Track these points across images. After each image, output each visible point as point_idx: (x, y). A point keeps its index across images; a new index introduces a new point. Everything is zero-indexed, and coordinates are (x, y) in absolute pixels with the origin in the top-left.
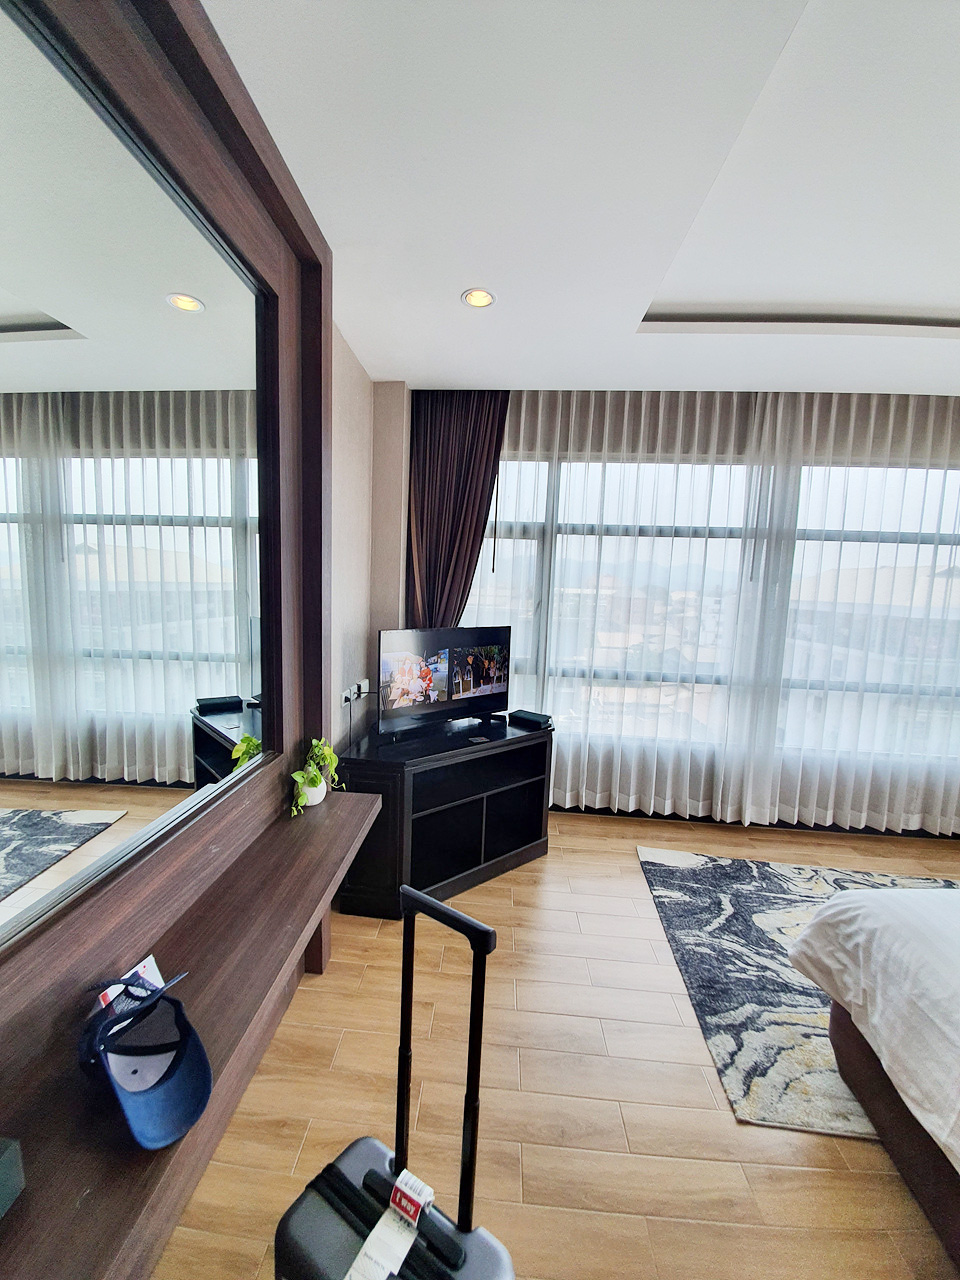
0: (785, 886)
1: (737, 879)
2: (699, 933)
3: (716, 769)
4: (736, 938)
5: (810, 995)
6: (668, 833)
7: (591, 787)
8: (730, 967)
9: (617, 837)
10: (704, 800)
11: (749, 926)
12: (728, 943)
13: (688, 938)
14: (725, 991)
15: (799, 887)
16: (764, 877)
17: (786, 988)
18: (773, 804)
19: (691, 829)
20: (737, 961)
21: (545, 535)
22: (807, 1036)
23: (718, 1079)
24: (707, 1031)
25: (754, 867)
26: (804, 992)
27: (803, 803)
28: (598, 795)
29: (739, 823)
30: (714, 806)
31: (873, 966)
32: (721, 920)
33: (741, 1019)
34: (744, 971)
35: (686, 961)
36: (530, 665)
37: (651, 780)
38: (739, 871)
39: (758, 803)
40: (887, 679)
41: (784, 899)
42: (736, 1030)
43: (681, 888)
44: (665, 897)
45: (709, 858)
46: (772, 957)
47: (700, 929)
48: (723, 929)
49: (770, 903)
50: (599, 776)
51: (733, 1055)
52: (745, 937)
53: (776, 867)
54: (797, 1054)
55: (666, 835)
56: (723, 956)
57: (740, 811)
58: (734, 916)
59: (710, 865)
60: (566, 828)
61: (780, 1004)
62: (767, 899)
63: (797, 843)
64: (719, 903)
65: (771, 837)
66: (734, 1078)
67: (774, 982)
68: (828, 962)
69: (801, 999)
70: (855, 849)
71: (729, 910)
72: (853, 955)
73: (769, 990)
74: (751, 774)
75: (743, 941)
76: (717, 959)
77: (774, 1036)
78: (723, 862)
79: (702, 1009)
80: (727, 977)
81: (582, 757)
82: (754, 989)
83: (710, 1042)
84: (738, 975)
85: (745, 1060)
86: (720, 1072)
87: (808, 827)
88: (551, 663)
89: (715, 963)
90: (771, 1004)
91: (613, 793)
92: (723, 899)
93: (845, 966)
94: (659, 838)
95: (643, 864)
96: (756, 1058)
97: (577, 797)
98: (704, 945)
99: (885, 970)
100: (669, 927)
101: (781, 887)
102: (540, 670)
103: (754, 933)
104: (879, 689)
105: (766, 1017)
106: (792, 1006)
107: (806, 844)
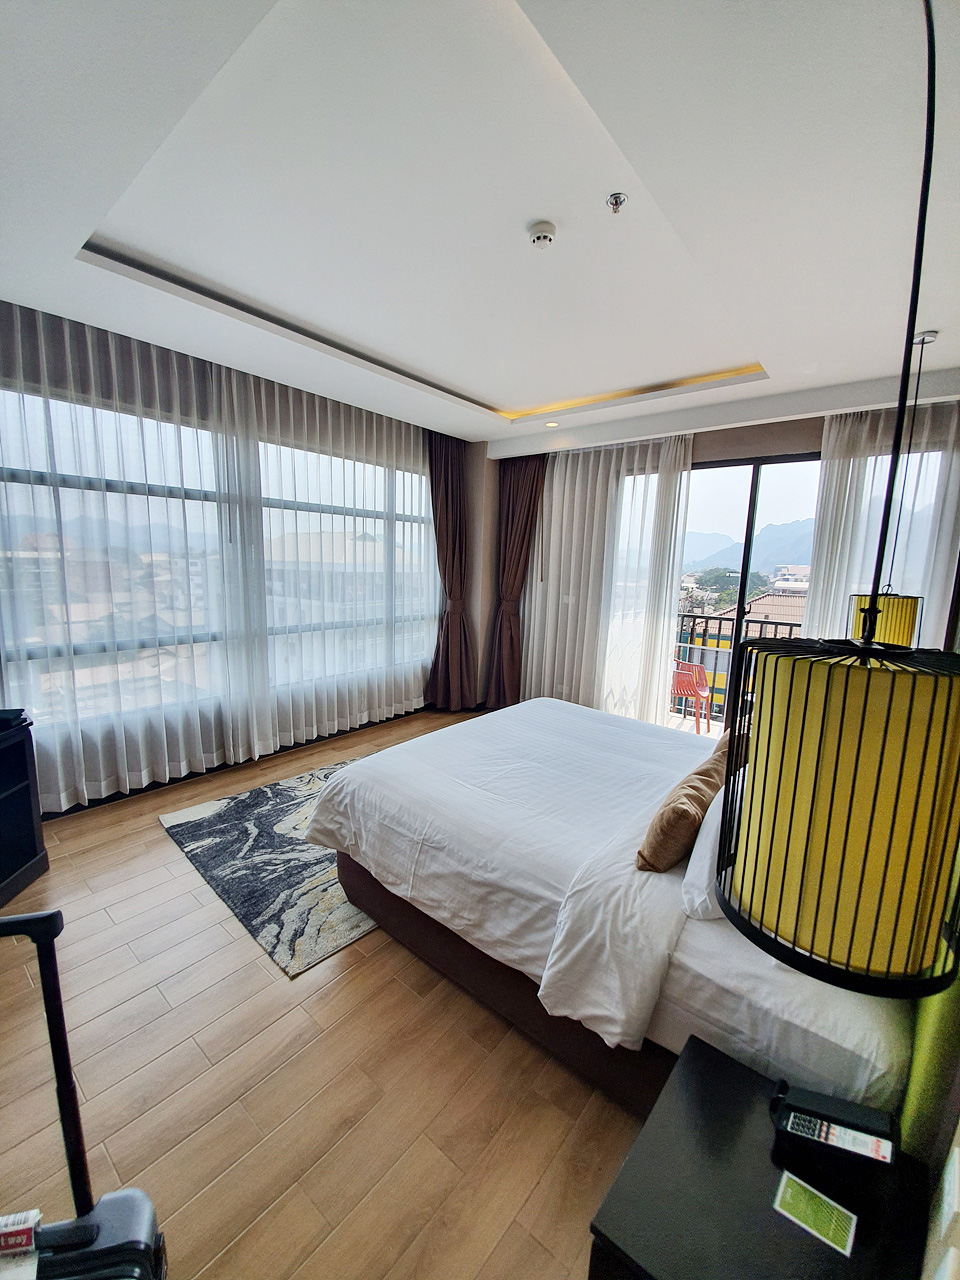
0: (293, 795)
1: (257, 805)
2: (233, 863)
3: (224, 718)
4: (264, 851)
5: (322, 862)
6: (187, 793)
7: (92, 777)
8: (264, 874)
9: (134, 817)
10: (217, 750)
11: (271, 836)
12: (258, 858)
13: (223, 872)
14: (264, 894)
15: (303, 791)
16: (276, 794)
17: (306, 866)
18: (274, 735)
19: (209, 781)
20: (268, 868)
22: (325, 890)
23: (270, 959)
24: (254, 932)
25: (267, 790)
26: (319, 862)
27: (296, 727)
28: (103, 783)
29: (251, 759)
30: (227, 752)
31: (357, 814)
32: (250, 842)
33: (278, 909)
34: (274, 871)
35: (225, 891)
37: (162, 749)
38: (258, 797)
39: (263, 737)
40: (337, 619)
41: (294, 804)
42: (276, 918)
43: (210, 835)
44: (197, 848)
45: (230, 798)
46: (293, 850)
47: (234, 859)
48: (252, 849)
49: (284, 812)
50: (101, 762)
51: (277, 936)
52: (270, 847)
53: (284, 784)
54: (322, 906)
55: (187, 795)
56: (256, 869)
57: (249, 749)
58: (259, 835)
59: (232, 804)
60: (66, 833)
61: (303, 880)
62: (282, 810)
63: (296, 759)
64: (246, 830)
65: (279, 761)
66: (282, 951)
67: (297, 867)
68: (331, 826)
69: (316, 868)
70: (334, 749)
71: (254, 831)
72: (344, 814)
73: (294, 875)
74: (254, 715)
75: (270, 850)
76: (252, 874)
77: (303, 904)
78: (242, 797)
79: (246, 919)
80: (262, 883)
81: (74, 747)
82: (284, 880)
83: (259, 938)
84: (271, 877)
85: (286, 935)
86: (271, 954)
87: (303, 745)
89: (251, 878)
90: (298, 883)
91: (122, 775)
92: (248, 826)
93: (341, 823)
94: (179, 801)
95: (167, 830)
96: (295, 927)
97: (74, 792)
98: (239, 869)
99: (364, 813)
100: (206, 871)
101: (290, 796)
103: (277, 840)
104: (333, 626)
105: (296, 894)
106: (312, 876)
107: (303, 758)
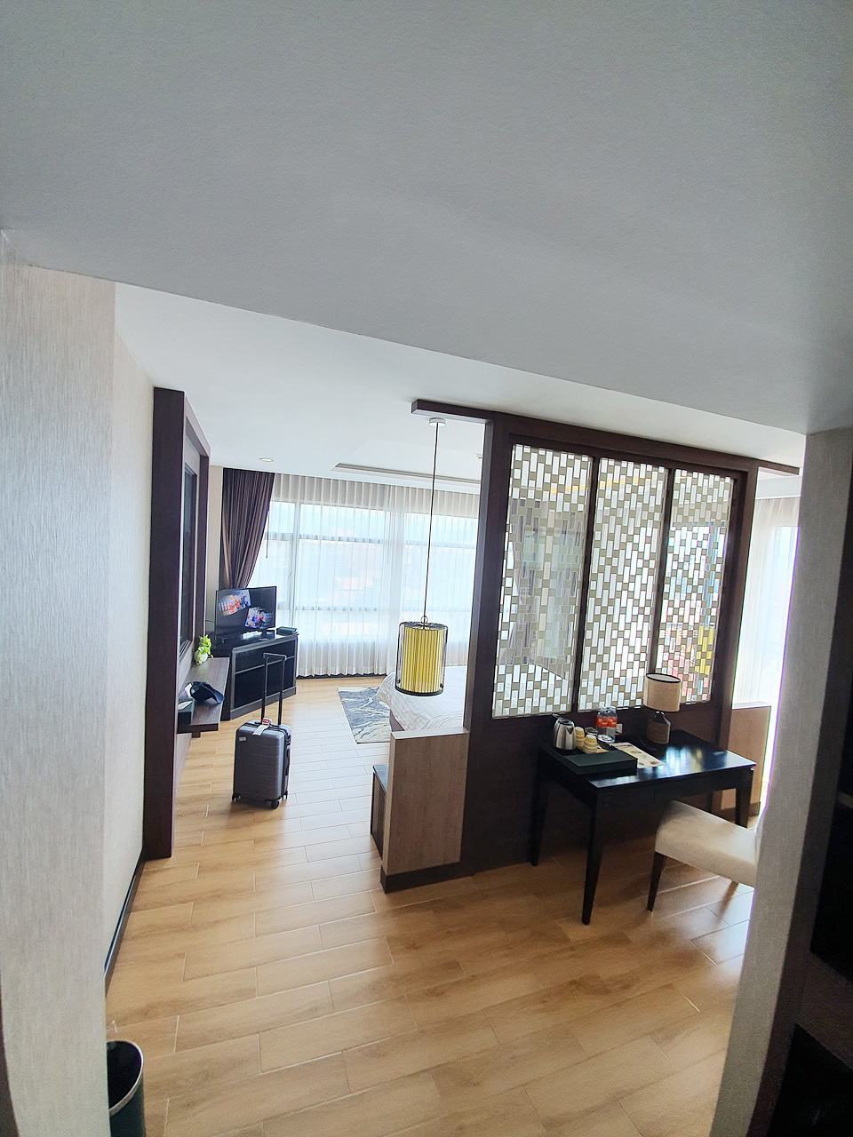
3: (375, 651)
4: (371, 708)
7: (318, 665)
10: (370, 666)
11: (377, 704)
12: (367, 709)
13: (353, 710)
14: (362, 720)
20: (369, 713)
21: (294, 539)
22: (385, 726)
28: (321, 668)
32: (367, 704)
35: (350, 715)
36: (286, 605)
42: (363, 727)
43: (354, 698)
44: (346, 701)
46: (382, 711)
47: (358, 707)
50: (322, 659)
51: (359, 732)
52: (374, 707)
54: (380, 729)
56: (364, 713)
58: (372, 703)
59: (368, 690)
60: (305, 686)
79: (353, 725)
80: (364, 717)
82: (372, 718)
83: (353, 731)
84: (368, 716)
85: (363, 732)
88: (297, 604)
89: (361, 715)
91: (328, 666)
95: (339, 692)
96: (367, 731)
97: (311, 670)
98: (358, 711)
100: (346, 708)
102: (292, 608)
